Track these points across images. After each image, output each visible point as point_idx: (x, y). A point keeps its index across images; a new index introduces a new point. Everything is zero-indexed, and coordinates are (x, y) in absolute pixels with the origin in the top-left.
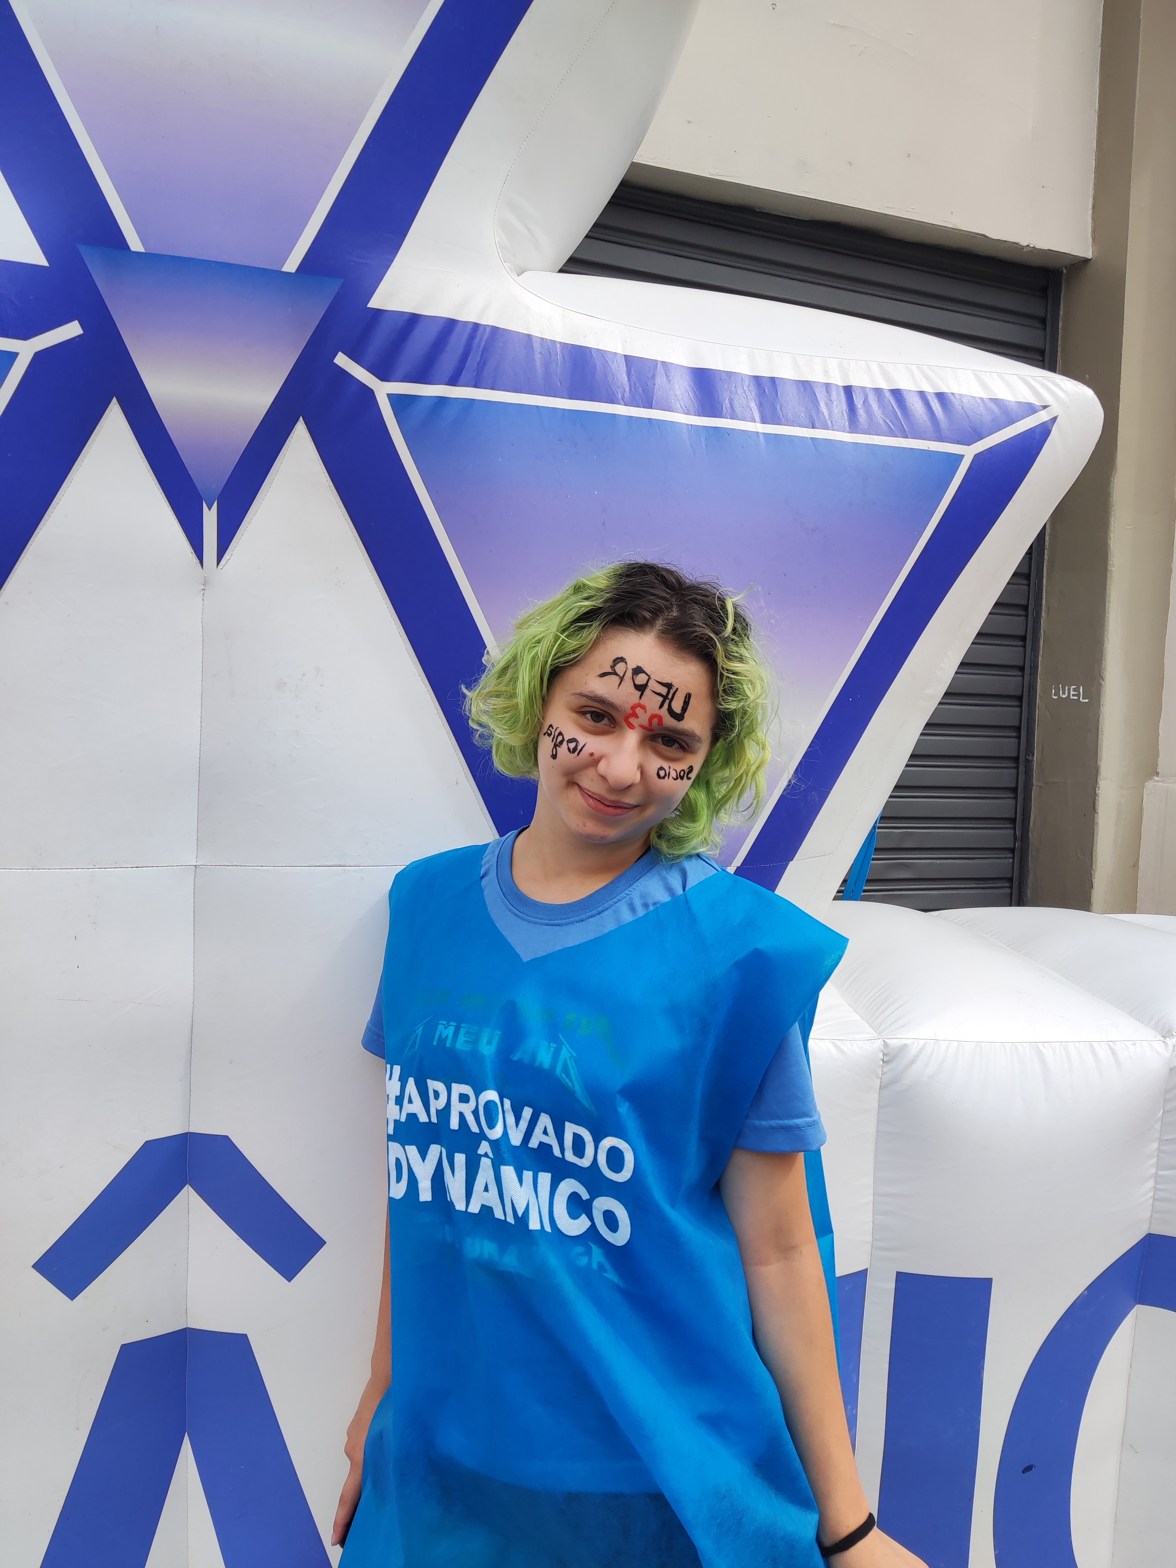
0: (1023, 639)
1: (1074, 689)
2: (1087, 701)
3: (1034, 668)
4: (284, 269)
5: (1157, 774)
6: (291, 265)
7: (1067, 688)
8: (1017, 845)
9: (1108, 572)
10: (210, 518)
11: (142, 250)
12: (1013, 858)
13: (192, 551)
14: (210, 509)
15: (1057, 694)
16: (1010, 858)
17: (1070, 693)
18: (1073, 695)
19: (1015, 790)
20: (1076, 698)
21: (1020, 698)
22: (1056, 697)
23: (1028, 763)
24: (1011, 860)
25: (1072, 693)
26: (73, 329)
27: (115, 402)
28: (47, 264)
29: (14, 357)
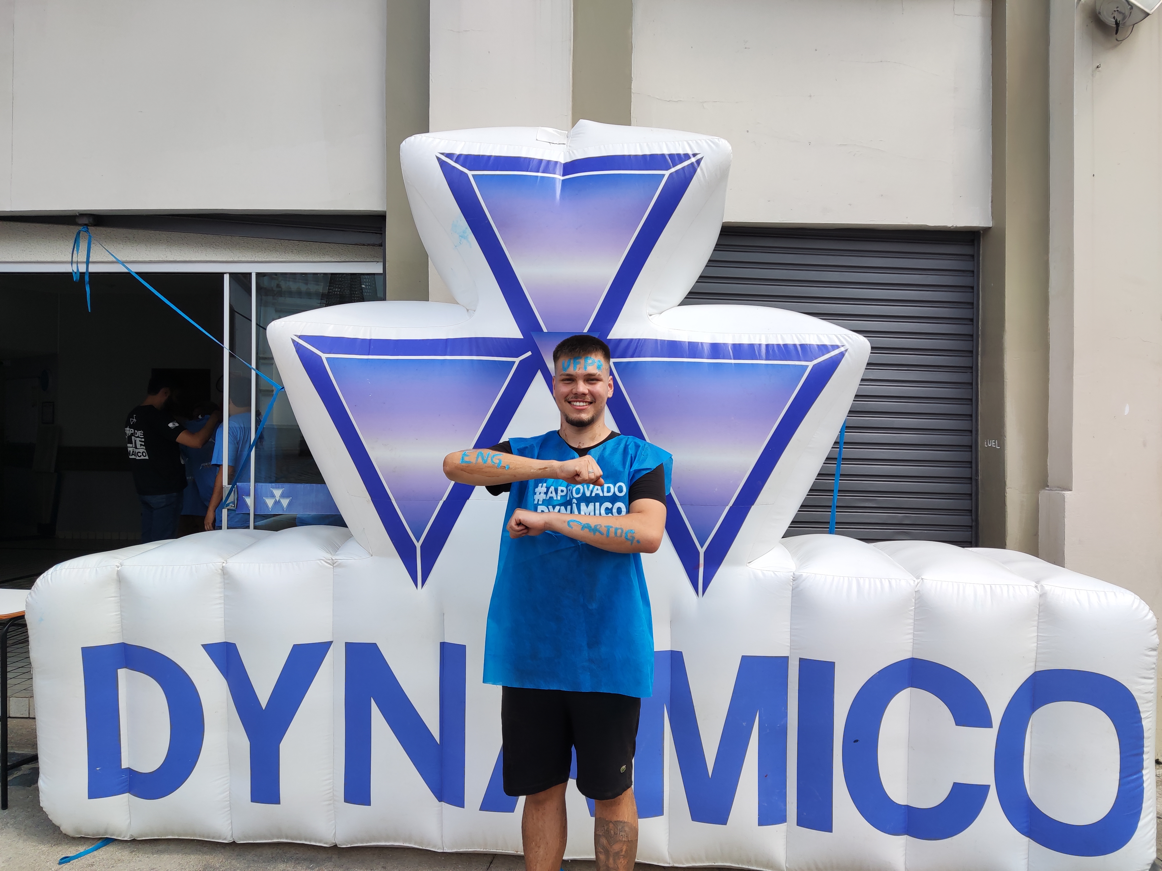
0: (971, 416)
1: (994, 442)
2: (999, 448)
3: (977, 431)
5: (1048, 486)
7: (991, 442)
8: (973, 524)
9: (1005, 382)
11: (547, 331)
12: (972, 531)
15: (987, 444)
16: (970, 531)
17: (992, 444)
18: (994, 445)
19: (971, 495)
20: (995, 446)
21: (971, 447)
22: (987, 446)
23: (977, 480)
24: (971, 532)
25: (993, 444)
26: (529, 354)
27: (539, 370)
28: (523, 338)
29: (514, 362)
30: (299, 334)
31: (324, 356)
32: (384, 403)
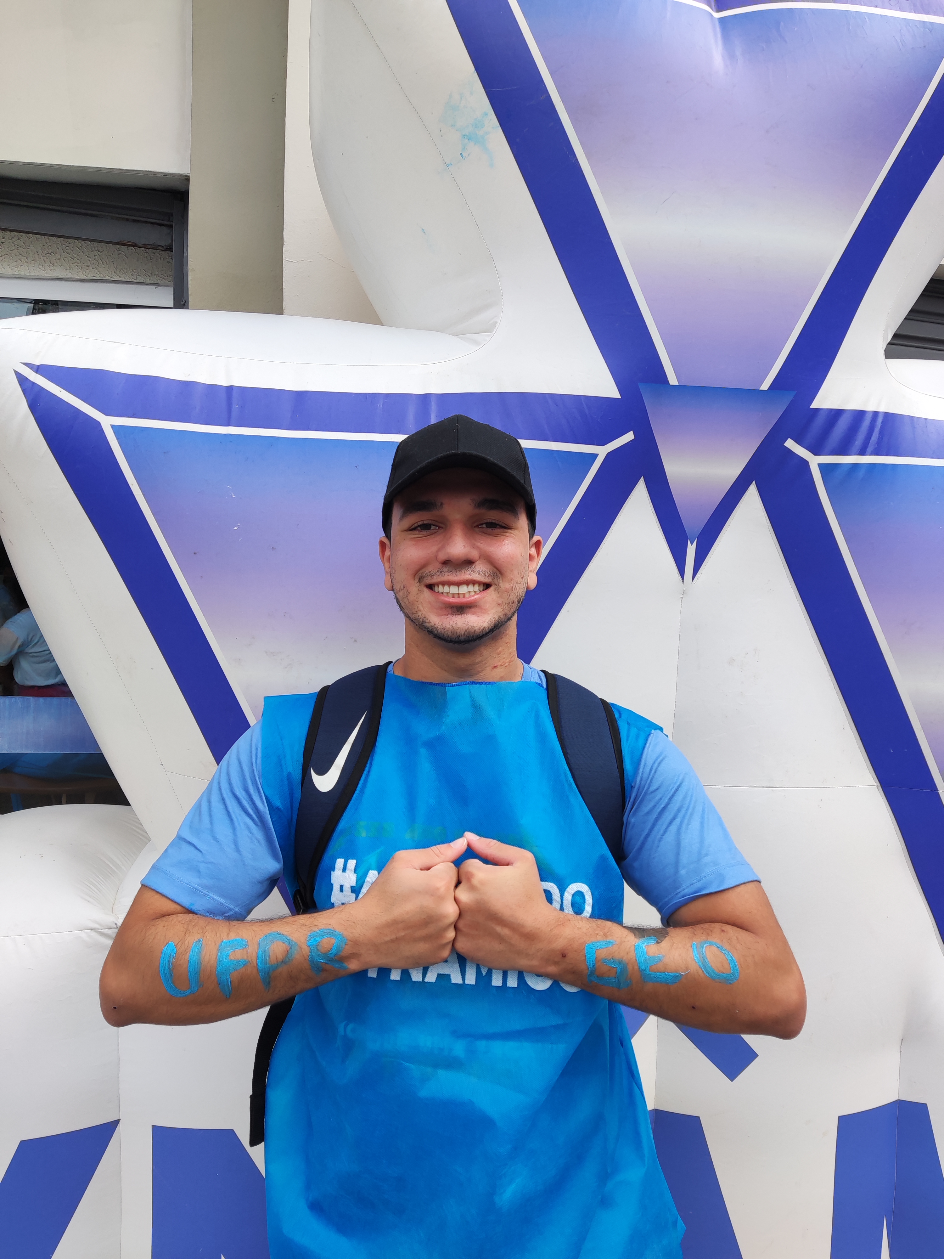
4: (761, 388)
6: (765, 386)
10: (691, 550)
11: (676, 383)
13: (678, 572)
14: (692, 544)
26: (629, 437)
27: (642, 477)
28: (620, 397)
29: (595, 456)
30: (37, 363)
31: (107, 422)
32: (273, 549)
